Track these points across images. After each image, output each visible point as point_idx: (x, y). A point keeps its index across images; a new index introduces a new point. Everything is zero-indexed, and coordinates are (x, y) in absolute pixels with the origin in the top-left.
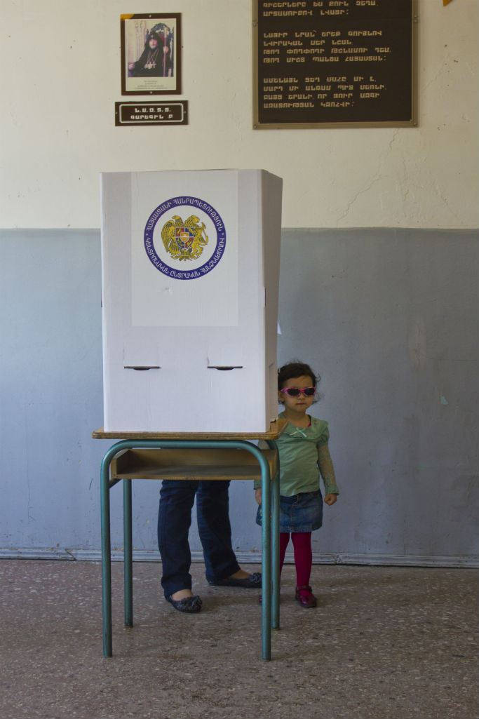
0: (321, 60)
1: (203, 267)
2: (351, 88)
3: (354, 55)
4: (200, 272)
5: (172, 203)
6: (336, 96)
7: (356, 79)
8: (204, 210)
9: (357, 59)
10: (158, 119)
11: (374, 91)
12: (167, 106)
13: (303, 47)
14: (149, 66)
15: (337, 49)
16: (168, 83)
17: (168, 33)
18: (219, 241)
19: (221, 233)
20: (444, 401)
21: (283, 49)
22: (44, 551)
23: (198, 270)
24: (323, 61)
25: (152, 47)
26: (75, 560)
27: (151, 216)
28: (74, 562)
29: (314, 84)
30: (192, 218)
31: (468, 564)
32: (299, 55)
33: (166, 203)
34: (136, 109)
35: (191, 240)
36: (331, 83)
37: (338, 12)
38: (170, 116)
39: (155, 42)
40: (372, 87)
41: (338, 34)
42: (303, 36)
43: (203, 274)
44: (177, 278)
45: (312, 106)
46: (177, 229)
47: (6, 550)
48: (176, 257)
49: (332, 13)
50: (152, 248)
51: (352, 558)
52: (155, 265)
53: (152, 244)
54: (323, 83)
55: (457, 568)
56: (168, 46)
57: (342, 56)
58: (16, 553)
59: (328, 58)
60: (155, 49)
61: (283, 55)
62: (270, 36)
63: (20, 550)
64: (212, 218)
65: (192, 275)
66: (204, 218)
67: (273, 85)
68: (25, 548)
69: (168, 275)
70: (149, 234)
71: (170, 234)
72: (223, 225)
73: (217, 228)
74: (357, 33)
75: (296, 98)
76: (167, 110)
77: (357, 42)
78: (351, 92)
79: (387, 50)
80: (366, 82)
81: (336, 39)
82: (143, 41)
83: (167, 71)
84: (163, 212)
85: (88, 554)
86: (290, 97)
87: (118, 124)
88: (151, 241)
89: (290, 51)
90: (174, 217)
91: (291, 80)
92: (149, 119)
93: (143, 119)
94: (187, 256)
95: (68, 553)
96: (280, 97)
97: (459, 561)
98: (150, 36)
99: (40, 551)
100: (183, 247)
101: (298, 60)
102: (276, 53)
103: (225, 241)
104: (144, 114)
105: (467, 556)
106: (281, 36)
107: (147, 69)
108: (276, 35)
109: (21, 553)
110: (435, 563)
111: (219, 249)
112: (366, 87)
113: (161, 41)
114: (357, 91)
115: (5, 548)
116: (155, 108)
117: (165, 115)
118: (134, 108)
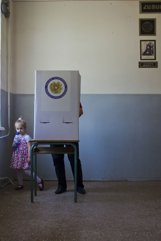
10: (150, 66)
12: (152, 63)
14: (148, 53)
16: (152, 57)
25: (148, 48)
26: (128, 181)
28: (128, 182)
38: (153, 65)
56: (152, 48)
58: (112, 179)
60: (149, 49)
68: (114, 178)
76: (152, 64)
82: (146, 47)
83: (152, 54)
85: (131, 179)
87: (139, 67)
92: (148, 66)
95: (126, 179)
98: (148, 45)
99: (118, 179)
104: (146, 65)
113: (151, 47)
115: (109, 178)
116: (149, 63)
117: (152, 65)
118: (144, 63)
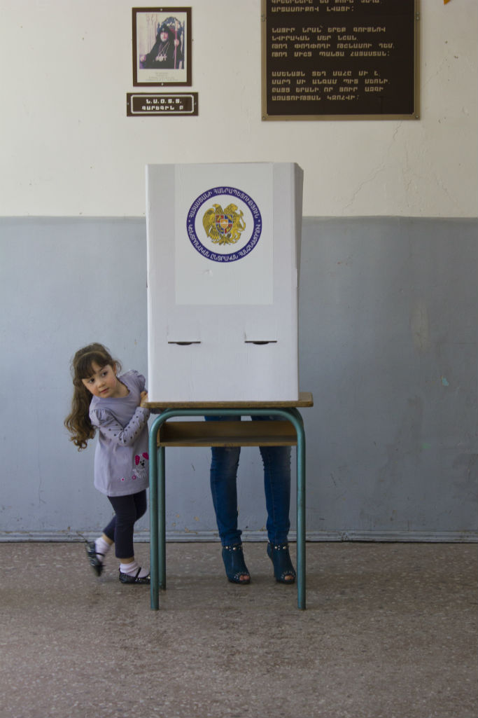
0: (328, 54)
1: (241, 250)
2: (356, 81)
3: (359, 50)
4: (238, 255)
5: (213, 193)
6: (341, 89)
7: (361, 74)
8: (242, 199)
9: (361, 54)
10: (169, 110)
11: (379, 85)
12: (178, 98)
13: (310, 42)
14: (160, 58)
15: (342, 45)
16: (179, 75)
17: (179, 27)
18: (255, 227)
19: (258, 220)
20: (445, 383)
21: (291, 44)
22: (55, 534)
23: (236, 254)
24: (329, 55)
25: (163, 40)
27: (193, 204)
29: (321, 78)
30: (230, 207)
31: (469, 539)
32: (306, 50)
33: (207, 193)
34: (147, 100)
35: (230, 226)
36: (337, 77)
37: (343, 9)
38: (181, 107)
39: (166, 35)
40: (376, 81)
41: (344, 29)
42: (310, 31)
43: (240, 257)
44: (217, 261)
45: (318, 99)
46: (218, 217)
47: (17, 534)
48: (216, 242)
49: (338, 9)
50: (194, 233)
51: (358, 535)
52: (197, 249)
53: (194, 229)
54: (329, 76)
55: (459, 543)
56: (179, 38)
57: (348, 51)
58: (27, 536)
59: (334, 53)
60: (166, 42)
61: (291, 49)
62: (278, 31)
63: (31, 533)
64: (249, 207)
65: (231, 258)
66: (241, 206)
67: (281, 78)
68: (35, 532)
69: (209, 258)
70: (191, 221)
71: (210, 221)
72: (259, 213)
73: (254, 215)
74: (362, 29)
75: (304, 91)
76: (178, 101)
77: (362, 38)
78: (355, 85)
79: (390, 46)
80: (371, 76)
81: (342, 34)
82: (154, 34)
83: (178, 64)
84: (204, 201)
86: (297, 90)
87: (129, 114)
88: (193, 227)
89: (297, 46)
90: (215, 205)
91: (298, 74)
92: (160, 110)
93: (154, 110)
94: (226, 241)
95: (80, 535)
96: (288, 90)
97: (461, 536)
98: (161, 28)
99: (51, 534)
100: (223, 233)
101: (305, 54)
102: (284, 48)
103: (261, 227)
104: (156, 105)
105: (468, 531)
106: (289, 32)
107: (158, 61)
108: (284, 30)
109: (31, 536)
110: (438, 538)
111: (256, 234)
112: (371, 81)
113: (172, 34)
114: (362, 85)
115: (16, 532)
116: (166, 99)
117: (176, 107)
118: (145, 98)
